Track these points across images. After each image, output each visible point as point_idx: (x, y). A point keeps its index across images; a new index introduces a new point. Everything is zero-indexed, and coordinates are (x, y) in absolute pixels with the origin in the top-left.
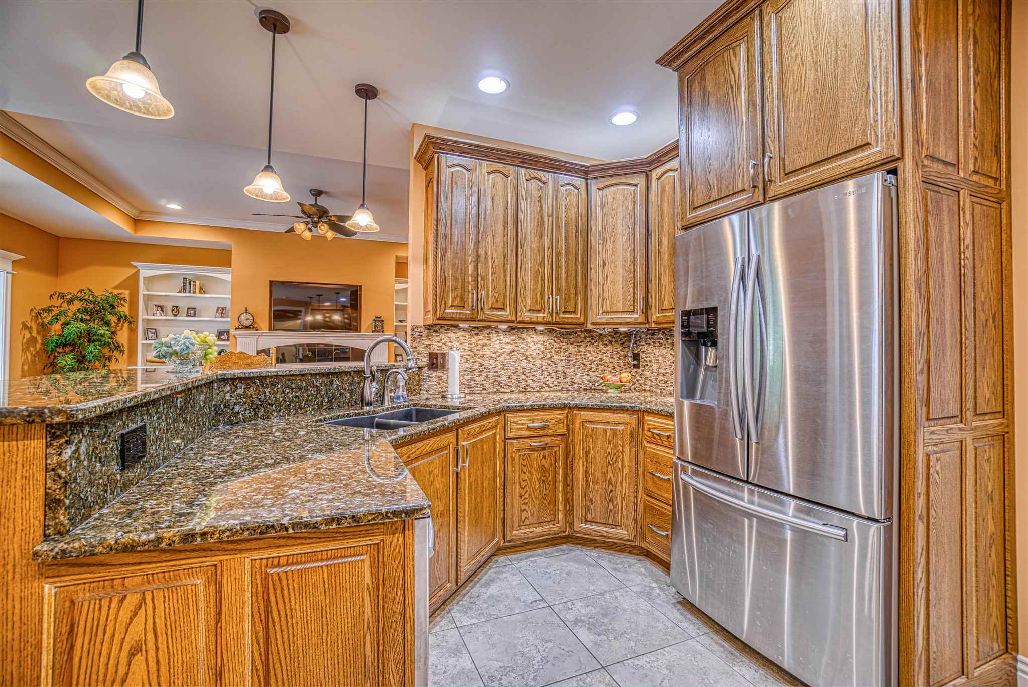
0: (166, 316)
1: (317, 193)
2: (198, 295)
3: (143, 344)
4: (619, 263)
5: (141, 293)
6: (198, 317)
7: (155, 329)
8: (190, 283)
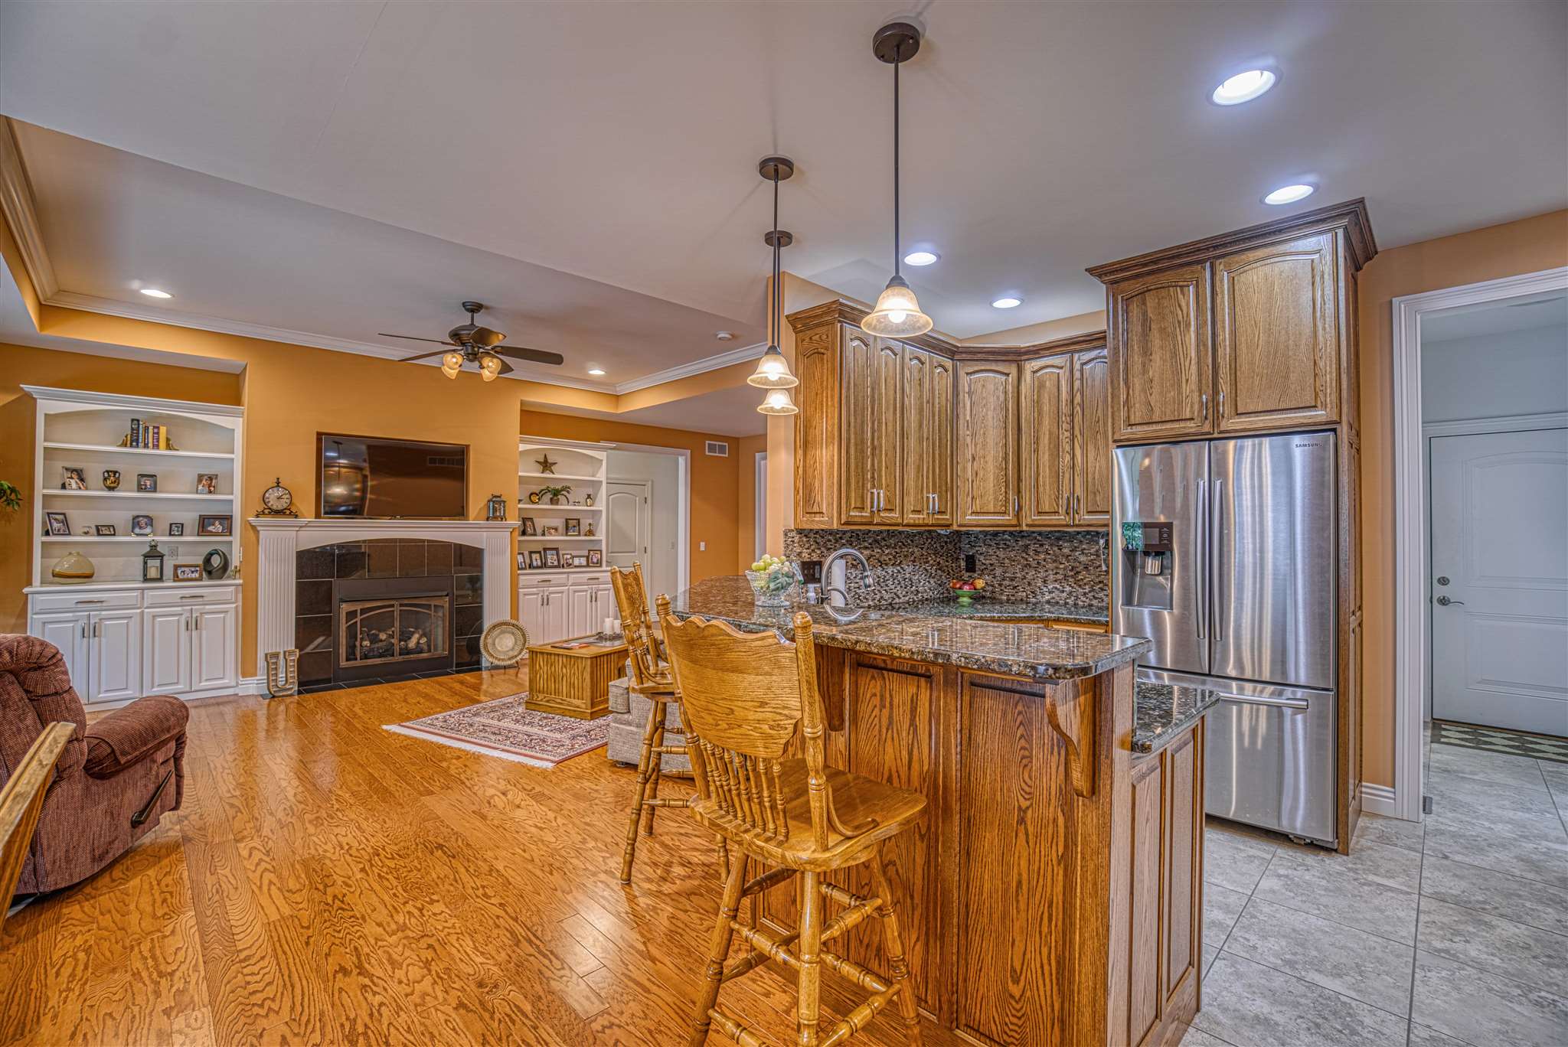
0: (86, 489)
1: (474, 308)
2: (162, 451)
3: (43, 543)
4: (990, 458)
5: (40, 444)
6: (161, 492)
7: (64, 514)
8: (146, 429)
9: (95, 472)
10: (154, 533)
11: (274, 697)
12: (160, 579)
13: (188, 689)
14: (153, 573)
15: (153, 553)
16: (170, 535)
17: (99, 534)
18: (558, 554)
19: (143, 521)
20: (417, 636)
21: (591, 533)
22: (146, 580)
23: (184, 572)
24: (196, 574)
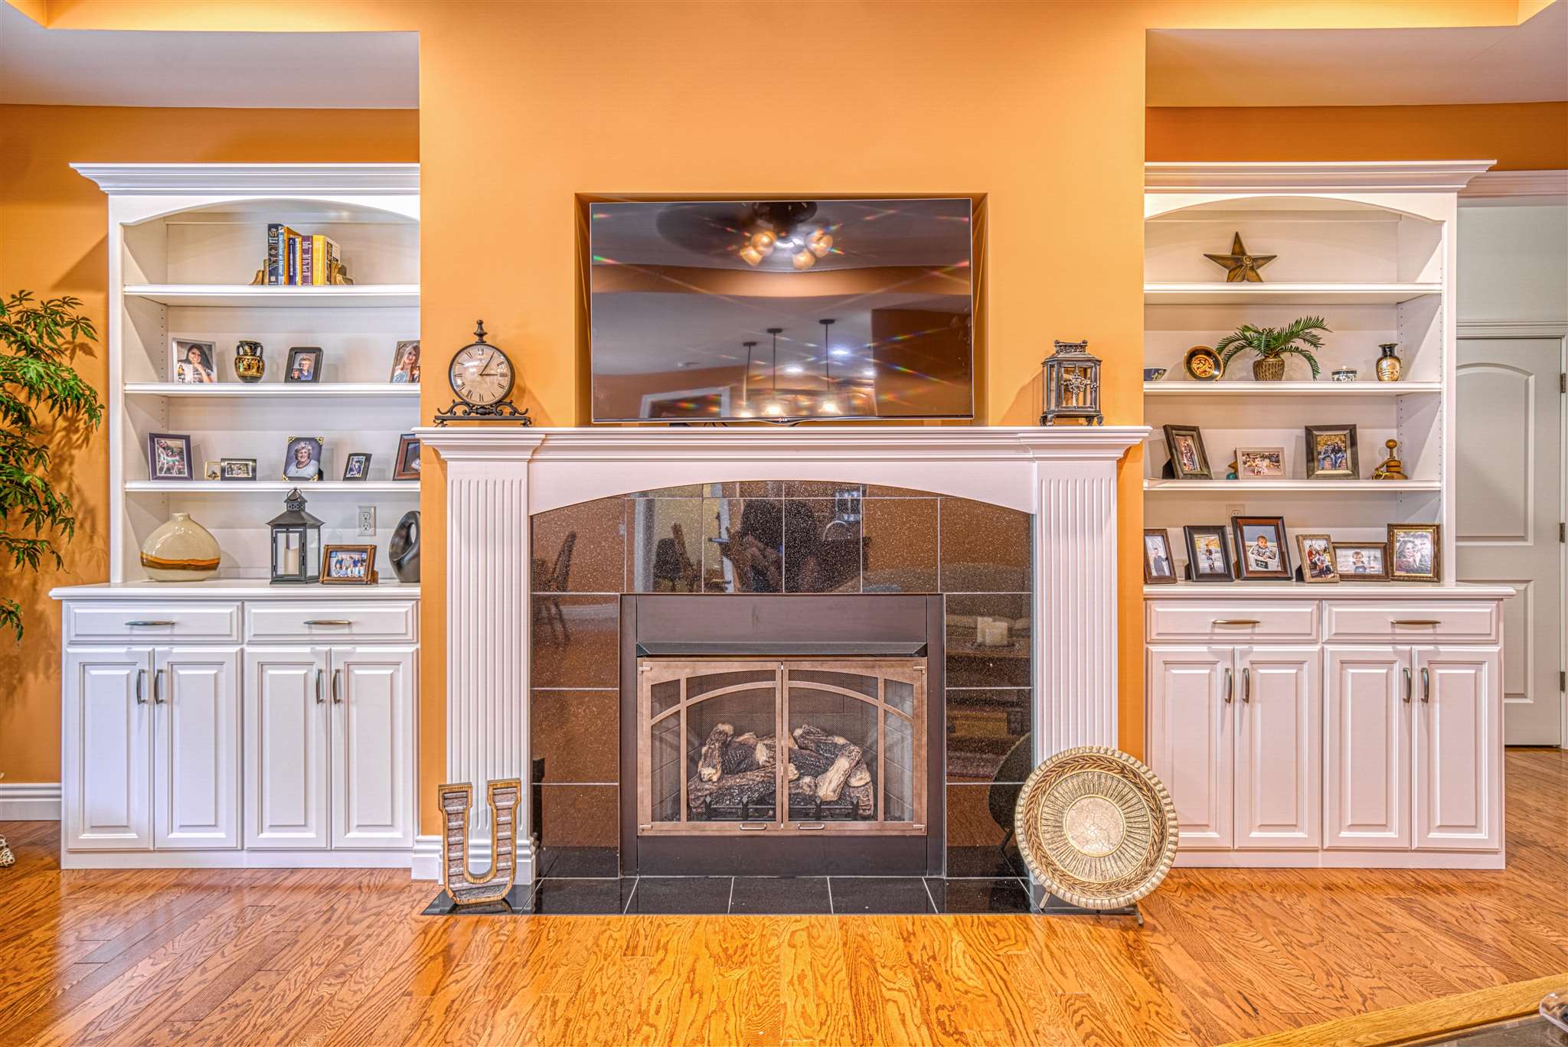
0: (215, 380)
2: (320, 290)
3: (133, 496)
5: (119, 288)
6: (330, 381)
7: (187, 438)
8: (291, 245)
9: (225, 345)
10: (317, 474)
11: (455, 909)
12: (300, 578)
13: (324, 844)
14: (289, 564)
15: (294, 519)
16: (343, 478)
18: (1280, 537)
19: (305, 448)
20: (842, 764)
21: (1393, 468)
22: (278, 578)
23: (340, 562)
24: (362, 568)
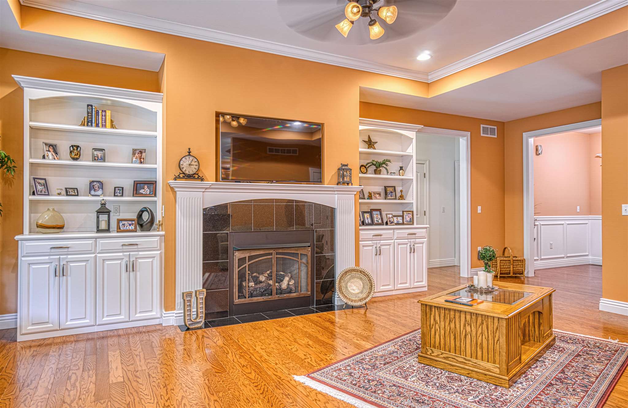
2: (108, 130)
3: (31, 201)
5: (28, 123)
6: (108, 162)
7: (45, 179)
8: (97, 113)
9: (64, 146)
10: (104, 194)
11: (188, 329)
12: (108, 230)
13: (127, 320)
14: (103, 226)
15: (103, 210)
16: (115, 196)
17: (67, 195)
18: (381, 214)
19: (97, 185)
20: (287, 279)
21: (402, 197)
22: (99, 231)
23: (124, 225)
24: (133, 227)
